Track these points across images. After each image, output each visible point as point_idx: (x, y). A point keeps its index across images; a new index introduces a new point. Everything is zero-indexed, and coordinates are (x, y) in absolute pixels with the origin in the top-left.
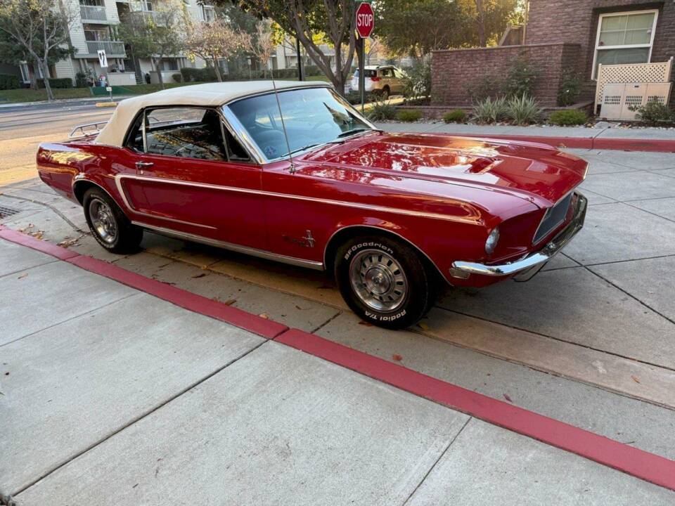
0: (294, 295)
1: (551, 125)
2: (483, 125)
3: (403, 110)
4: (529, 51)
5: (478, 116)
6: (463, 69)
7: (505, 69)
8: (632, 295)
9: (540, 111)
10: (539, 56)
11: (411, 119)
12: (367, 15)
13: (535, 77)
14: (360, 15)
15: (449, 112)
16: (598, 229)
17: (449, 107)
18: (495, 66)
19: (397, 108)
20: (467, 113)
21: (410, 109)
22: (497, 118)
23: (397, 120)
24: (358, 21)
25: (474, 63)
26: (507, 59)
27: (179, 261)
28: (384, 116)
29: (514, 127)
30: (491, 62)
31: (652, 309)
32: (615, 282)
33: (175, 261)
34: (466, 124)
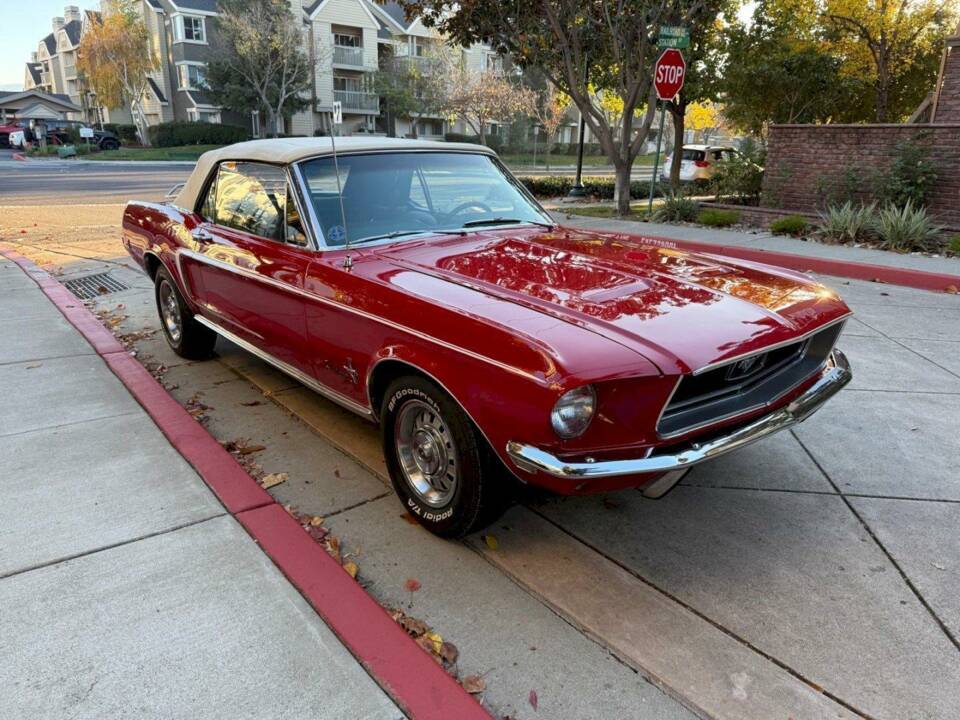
0: (348, 455)
1: (949, 255)
2: (832, 243)
3: (710, 210)
4: (932, 133)
5: (825, 230)
6: (818, 155)
7: (887, 160)
8: (898, 563)
9: (935, 231)
10: (950, 143)
11: (719, 225)
12: (673, 67)
13: (936, 176)
14: (662, 66)
15: (782, 218)
16: (913, 436)
17: (784, 212)
18: (871, 154)
19: (702, 206)
20: (809, 222)
21: (722, 208)
22: (857, 235)
23: (699, 222)
24: (658, 75)
25: (837, 148)
26: (892, 145)
27: (246, 380)
28: (677, 216)
29: (883, 252)
30: (865, 148)
31: (921, 599)
32: (882, 535)
33: (242, 378)
34: (806, 240)
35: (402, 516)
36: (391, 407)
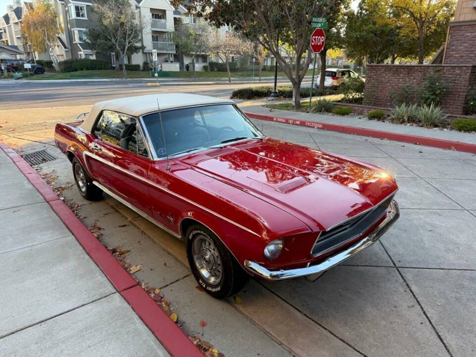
0: (169, 253)
1: (452, 129)
2: (397, 123)
3: (339, 106)
4: (443, 69)
5: (394, 117)
6: (389, 79)
7: (422, 82)
8: (421, 303)
9: (444, 117)
10: (452, 74)
11: (343, 114)
12: (320, 37)
13: (445, 90)
14: (314, 37)
15: (373, 111)
16: (430, 233)
17: (374, 107)
18: (414, 79)
19: (335, 104)
20: (386, 113)
21: (344, 105)
22: (408, 119)
23: (334, 113)
24: (312, 41)
25: (398, 76)
26: (424, 75)
27: (118, 212)
28: (323, 109)
29: (421, 128)
30: (412, 76)
31: (430, 321)
32: (414, 288)
34: (384, 122)
35: (197, 287)
36: (190, 237)
